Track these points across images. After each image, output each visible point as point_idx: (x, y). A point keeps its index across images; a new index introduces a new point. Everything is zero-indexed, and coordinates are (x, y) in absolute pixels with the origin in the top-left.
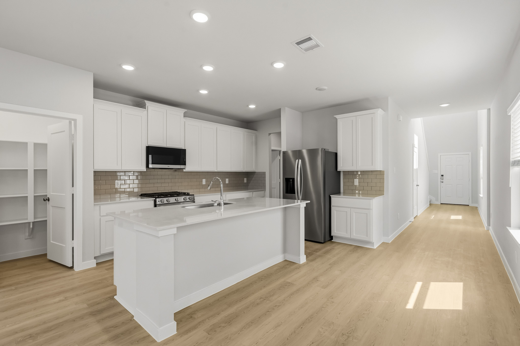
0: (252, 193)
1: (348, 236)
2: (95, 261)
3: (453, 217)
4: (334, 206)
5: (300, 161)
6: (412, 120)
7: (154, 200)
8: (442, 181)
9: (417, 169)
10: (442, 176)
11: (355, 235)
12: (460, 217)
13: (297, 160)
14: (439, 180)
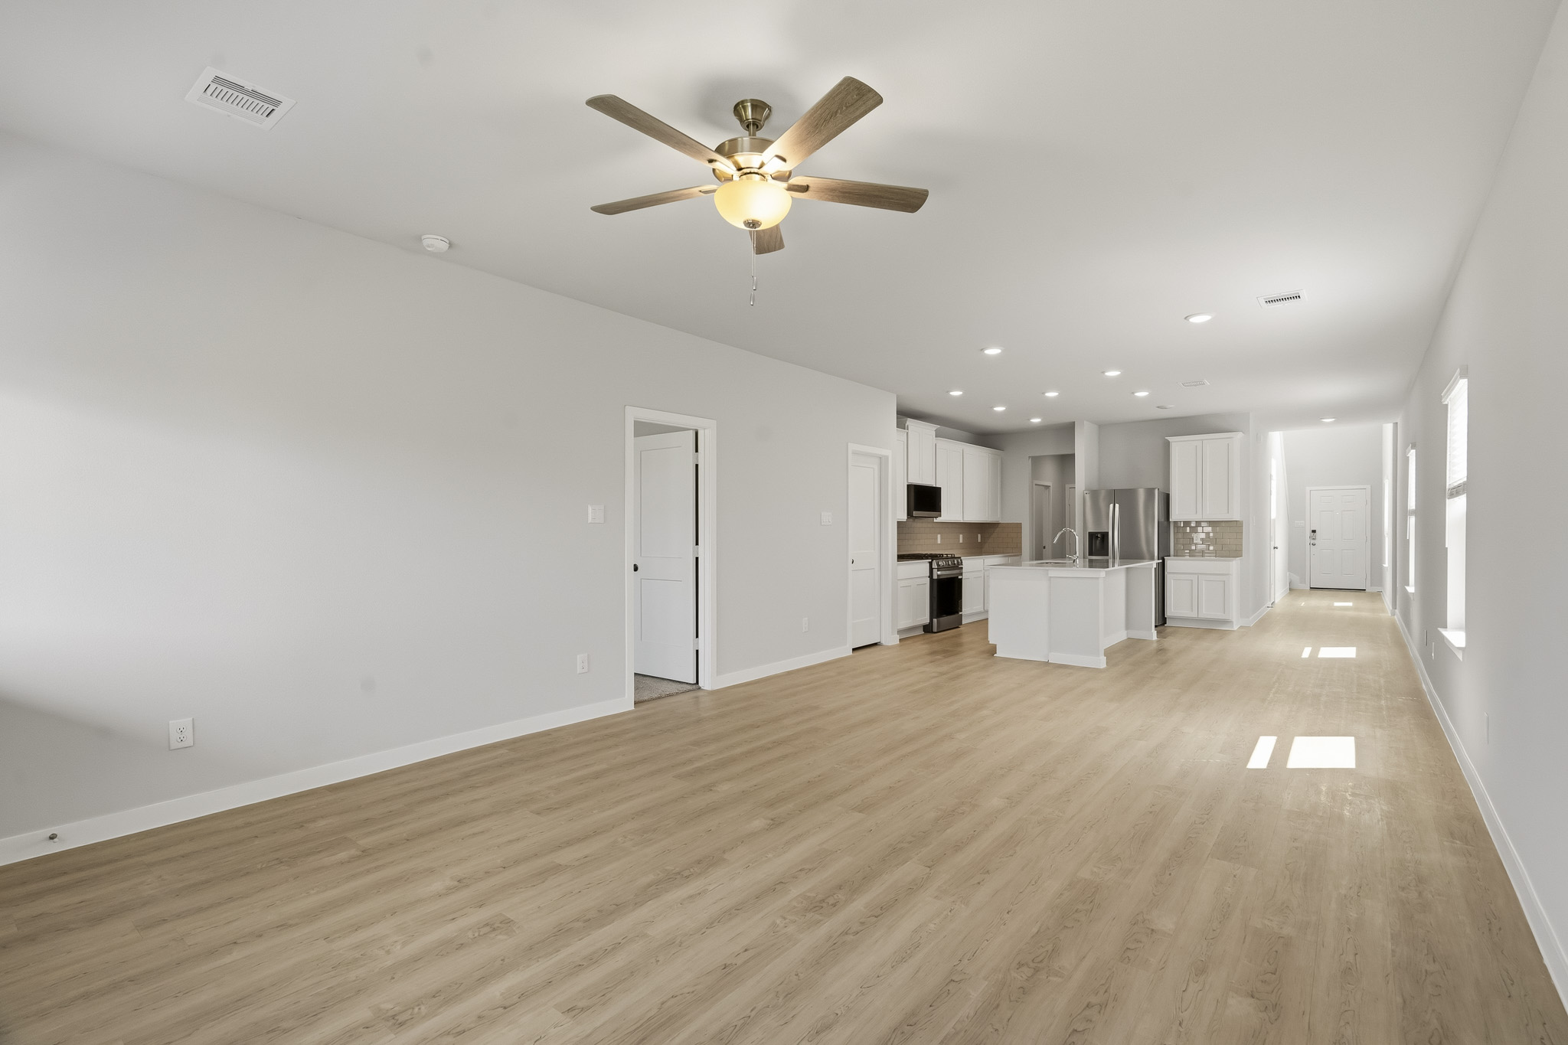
0: (1007, 558)
1: (1194, 615)
2: (898, 637)
3: (1337, 604)
4: (1170, 573)
5: (1117, 505)
6: (1270, 433)
7: (929, 562)
8: (1312, 541)
9: (1274, 520)
10: (1314, 531)
11: (1206, 613)
12: (1350, 604)
13: (1112, 505)
14: (1308, 540)
